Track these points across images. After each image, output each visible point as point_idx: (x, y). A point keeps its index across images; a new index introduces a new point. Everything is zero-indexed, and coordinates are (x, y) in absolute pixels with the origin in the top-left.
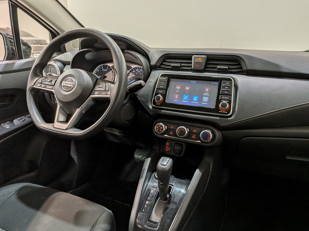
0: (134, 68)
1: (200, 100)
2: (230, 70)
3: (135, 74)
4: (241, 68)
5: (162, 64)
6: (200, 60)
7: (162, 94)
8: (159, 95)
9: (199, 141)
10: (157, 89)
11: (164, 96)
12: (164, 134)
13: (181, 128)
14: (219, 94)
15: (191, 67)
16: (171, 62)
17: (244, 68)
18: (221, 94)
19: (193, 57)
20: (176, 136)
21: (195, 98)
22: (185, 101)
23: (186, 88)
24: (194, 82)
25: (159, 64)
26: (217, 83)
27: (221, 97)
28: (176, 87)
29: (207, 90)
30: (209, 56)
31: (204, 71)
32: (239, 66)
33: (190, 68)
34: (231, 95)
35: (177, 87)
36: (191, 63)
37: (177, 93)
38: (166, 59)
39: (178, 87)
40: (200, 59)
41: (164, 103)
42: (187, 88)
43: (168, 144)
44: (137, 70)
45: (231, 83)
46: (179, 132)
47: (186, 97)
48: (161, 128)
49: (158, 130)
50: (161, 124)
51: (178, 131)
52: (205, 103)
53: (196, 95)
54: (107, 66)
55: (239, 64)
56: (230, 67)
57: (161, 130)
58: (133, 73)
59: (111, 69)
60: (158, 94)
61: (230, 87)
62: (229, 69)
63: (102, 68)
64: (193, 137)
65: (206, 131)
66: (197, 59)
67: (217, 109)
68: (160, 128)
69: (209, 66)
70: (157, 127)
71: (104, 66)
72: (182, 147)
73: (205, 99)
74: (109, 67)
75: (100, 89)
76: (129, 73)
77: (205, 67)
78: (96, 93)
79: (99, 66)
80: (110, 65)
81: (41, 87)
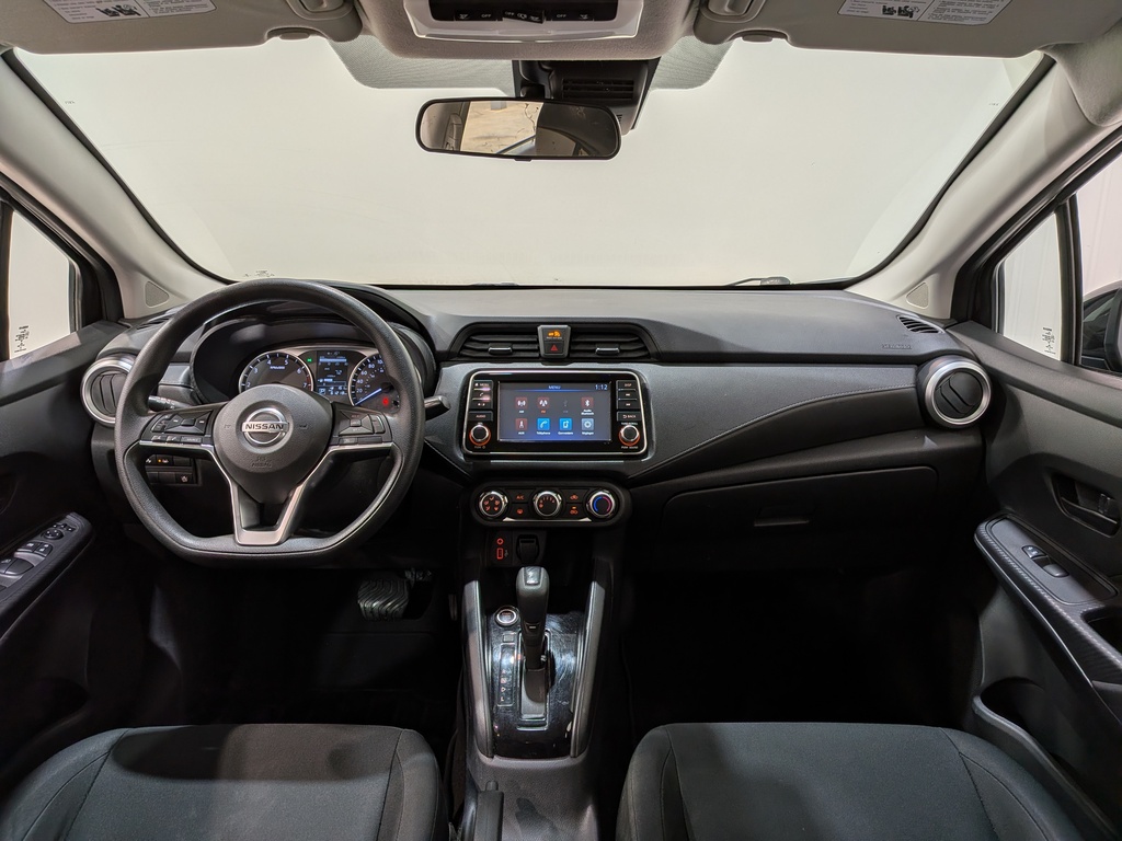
0: (371, 358)
1: (577, 426)
2: (624, 355)
3: (375, 374)
4: (645, 349)
5: (463, 348)
6: (557, 336)
7: (485, 423)
8: (479, 425)
9: (587, 519)
10: (470, 410)
11: (492, 425)
12: (504, 516)
13: (545, 496)
14: (614, 410)
15: (538, 350)
16: (487, 342)
17: (652, 350)
18: (619, 410)
19: (539, 328)
20: (536, 516)
21: (566, 423)
23: (541, 403)
24: (557, 388)
25: (456, 349)
26: (606, 387)
27: (621, 416)
28: (515, 403)
29: (587, 403)
30: (575, 326)
31: (569, 360)
32: (641, 346)
33: (537, 355)
34: (640, 410)
35: (519, 403)
36: (537, 342)
37: (522, 416)
38: (474, 335)
39: (522, 401)
40: (557, 334)
41: (494, 444)
42: (543, 403)
43: (500, 541)
44: (380, 362)
45: (635, 385)
46: (541, 506)
47: (543, 423)
48: (497, 503)
49: (488, 508)
50: (493, 493)
51: (539, 503)
52: (589, 431)
53: (566, 417)
54: (283, 355)
55: (640, 341)
56: (623, 348)
57: (495, 509)
58: (370, 371)
59: (299, 363)
60: (475, 423)
61: (634, 393)
62: (622, 351)
63: (269, 362)
64: (572, 512)
65: (600, 493)
66: (550, 334)
67: (616, 443)
68: (492, 502)
69: (578, 348)
70: (487, 503)
71: (273, 357)
72: (537, 543)
73: (588, 424)
74: (292, 358)
75: (355, 430)
76: (358, 372)
77: (570, 351)
78: (347, 441)
79: (257, 358)
80: (295, 352)
81: (164, 442)
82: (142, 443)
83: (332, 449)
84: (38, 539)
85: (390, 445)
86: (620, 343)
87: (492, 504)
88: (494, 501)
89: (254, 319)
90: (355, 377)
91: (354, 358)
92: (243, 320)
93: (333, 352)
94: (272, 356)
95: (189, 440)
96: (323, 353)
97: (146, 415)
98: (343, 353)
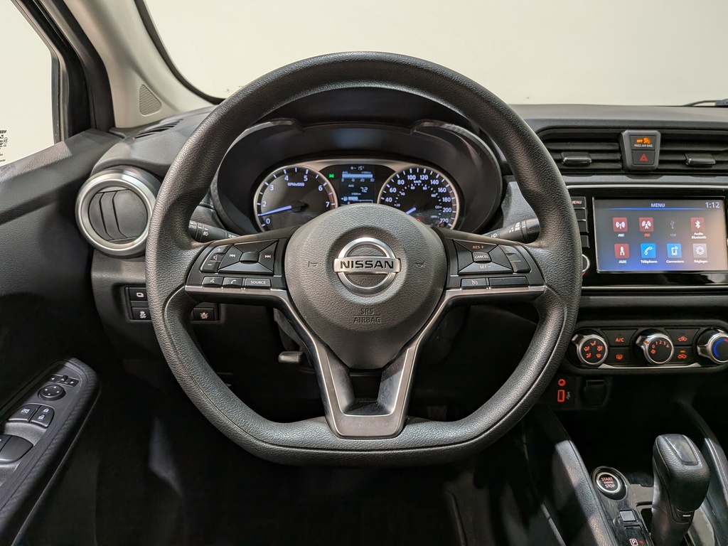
0: (401, 174)
1: (687, 253)
3: (405, 191)
6: (647, 144)
9: (696, 365)
11: (589, 253)
15: (622, 160)
19: (626, 133)
21: (674, 250)
22: (648, 260)
23: (643, 225)
24: (661, 205)
26: (717, 205)
28: (612, 225)
29: (698, 225)
30: (667, 131)
31: (654, 172)
33: (619, 166)
36: (620, 151)
37: (621, 241)
39: (620, 223)
40: (647, 140)
42: (647, 224)
43: (561, 382)
44: (410, 177)
46: (653, 352)
47: (648, 250)
48: (600, 348)
49: (589, 356)
50: (594, 336)
51: (651, 349)
52: (703, 259)
53: (674, 241)
54: (302, 171)
57: (599, 356)
58: (400, 187)
59: (320, 178)
62: (719, 163)
63: (287, 178)
65: (720, 334)
66: (639, 141)
68: (593, 348)
70: (587, 349)
73: (700, 249)
74: (312, 174)
75: (483, 267)
76: (387, 189)
77: (661, 162)
78: (474, 282)
79: (273, 174)
80: (315, 166)
81: (219, 286)
82: (188, 288)
83: (450, 294)
84: (35, 400)
85: (543, 288)
86: (714, 153)
87: (594, 350)
88: (596, 346)
89: (289, 123)
90: (383, 195)
91: (382, 173)
92: (278, 123)
93: (356, 166)
94: (290, 171)
95: (254, 282)
96: (347, 168)
97: (190, 247)
98: (367, 168)
